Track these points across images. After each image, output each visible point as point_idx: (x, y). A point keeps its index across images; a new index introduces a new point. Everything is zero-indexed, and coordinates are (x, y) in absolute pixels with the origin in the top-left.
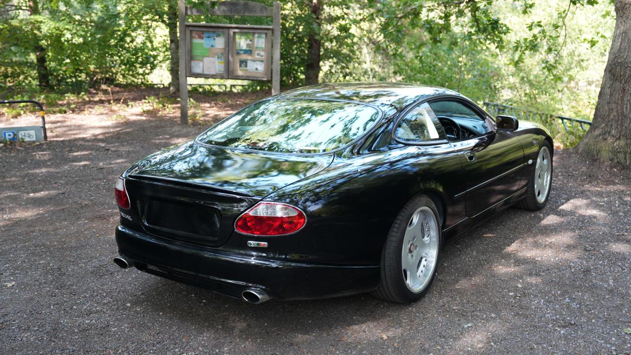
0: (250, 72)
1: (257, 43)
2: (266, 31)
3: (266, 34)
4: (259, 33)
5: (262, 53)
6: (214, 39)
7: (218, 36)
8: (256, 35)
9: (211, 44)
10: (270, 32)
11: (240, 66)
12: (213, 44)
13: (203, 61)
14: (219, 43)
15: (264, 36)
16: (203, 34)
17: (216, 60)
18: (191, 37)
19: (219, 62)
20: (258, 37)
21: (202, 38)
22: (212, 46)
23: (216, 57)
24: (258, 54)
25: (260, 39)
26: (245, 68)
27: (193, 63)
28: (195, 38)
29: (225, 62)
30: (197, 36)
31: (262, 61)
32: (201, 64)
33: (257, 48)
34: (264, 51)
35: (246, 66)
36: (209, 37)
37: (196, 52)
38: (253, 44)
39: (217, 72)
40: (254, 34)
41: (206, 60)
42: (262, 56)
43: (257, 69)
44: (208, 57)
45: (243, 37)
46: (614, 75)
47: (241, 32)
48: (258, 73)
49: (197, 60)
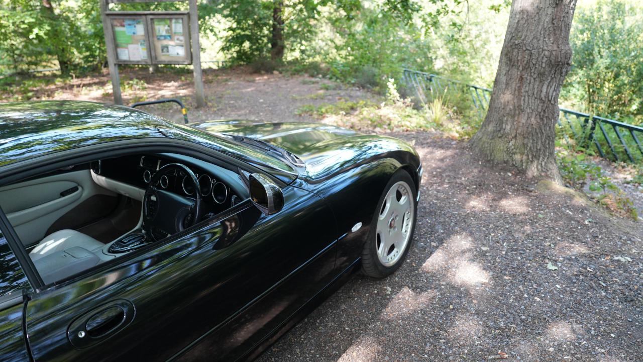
0: (172, 57)
1: (175, 28)
2: (181, 16)
3: (182, 19)
4: (176, 19)
5: (182, 38)
6: (135, 27)
7: (138, 23)
8: (174, 21)
9: (133, 31)
10: (185, 17)
11: (162, 50)
12: (134, 31)
13: (127, 48)
14: (140, 29)
15: (181, 21)
16: (124, 21)
17: (139, 46)
18: (113, 26)
19: (142, 49)
20: (175, 23)
21: (123, 26)
22: (134, 33)
23: (139, 44)
24: (178, 39)
25: (177, 24)
26: (168, 54)
27: (119, 50)
28: (116, 26)
29: (147, 49)
30: (118, 25)
31: (182, 46)
32: (126, 51)
33: (175, 33)
34: (182, 35)
35: (168, 52)
36: (130, 25)
37: (121, 40)
38: (171, 29)
39: (143, 58)
40: (171, 19)
41: (131, 47)
42: (181, 41)
43: (178, 54)
44: (132, 44)
45: (161, 23)
46: (510, 60)
47: (158, 19)
48: (179, 57)
49: (122, 47)
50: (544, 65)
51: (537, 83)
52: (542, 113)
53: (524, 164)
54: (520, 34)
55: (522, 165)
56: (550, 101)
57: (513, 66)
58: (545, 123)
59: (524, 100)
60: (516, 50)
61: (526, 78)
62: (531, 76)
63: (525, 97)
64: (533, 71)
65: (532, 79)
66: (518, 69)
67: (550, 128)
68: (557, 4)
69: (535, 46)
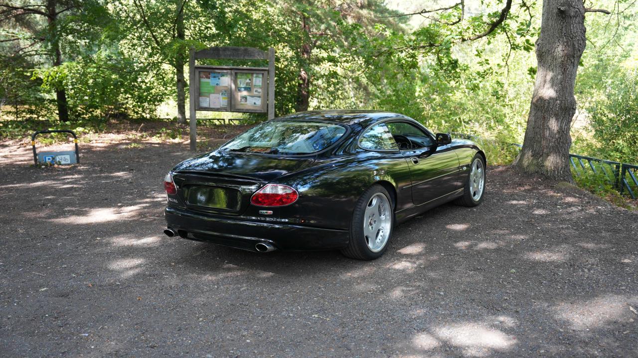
0: (250, 106)
1: (255, 81)
2: (263, 72)
3: (263, 74)
4: (257, 73)
5: (260, 90)
6: (219, 79)
7: (224, 76)
8: (255, 75)
9: (217, 82)
10: (266, 72)
12: (218, 83)
13: (209, 97)
14: (224, 81)
15: (261, 76)
16: (209, 74)
17: (220, 96)
18: (200, 77)
19: (223, 98)
20: (256, 77)
21: (209, 78)
22: (217, 84)
23: (221, 94)
24: (256, 91)
25: (258, 78)
27: (201, 99)
28: (203, 77)
29: (228, 98)
30: (204, 77)
31: (260, 97)
32: (208, 99)
33: (255, 86)
34: (260, 88)
36: (214, 77)
37: (204, 89)
39: (222, 106)
40: (252, 74)
41: (212, 96)
42: (259, 93)
43: (255, 103)
44: (214, 93)
45: (243, 77)
46: (536, 107)
47: (241, 73)
48: (257, 106)
49: (205, 96)
50: (557, 109)
51: (554, 121)
52: (559, 140)
53: (549, 173)
56: (564, 132)
57: (538, 110)
58: (561, 145)
60: (540, 100)
61: (547, 118)
62: (550, 116)
63: (546, 129)
64: (551, 112)
66: (542, 112)
67: (565, 149)
68: (563, 73)
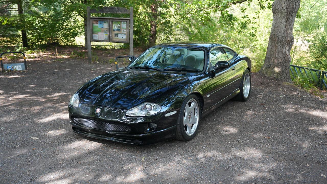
0: (119, 39)
1: (123, 26)
2: (127, 21)
4: (123, 21)
5: (125, 30)
6: (103, 24)
7: (105, 23)
9: (102, 26)
10: (128, 21)
11: (115, 36)
12: (103, 26)
13: (98, 34)
14: (106, 26)
15: (126, 23)
16: (98, 22)
17: (104, 33)
18: (93, 23)
19: (105, 35)
20: (123, 23)
21: (98, 24)
23: (104, 32)
24: (123, 31)
26: (118, 37)
29: (108, 35)
30: (95, 23)
31: (125, 34)
32: (97, 35)
33: (122, 28)
35: (118, 36)
36: (101, 23)
37: (95, 30)
38: (121, 26)
39: (105, 39)
40: (121, 22)
41: (99, 33)
42: (125, 32)
43: (123, 38)
44: (100, 32)
45: (116, 23)
46: (272, 40)
47: (115, 21)
48: (123, 39)
49: (95, 34)
50: (283, 42)
51: (281, 48)
52: (284, 59)
53: (278, 77)
54: (275, 31)
55: (277, 77)
56: (287, 54)
57: (273, 42)
58: (285, 62)
59: (277, 54)
60: (274, 37)
61: (278, 46)
62: (279, 45)
63: (277, 53)
64: (279, 44)
65: (280, 46)
66: (275, 43)
67: (287, 64)
68: (287, 22)
69: (280, 35)
